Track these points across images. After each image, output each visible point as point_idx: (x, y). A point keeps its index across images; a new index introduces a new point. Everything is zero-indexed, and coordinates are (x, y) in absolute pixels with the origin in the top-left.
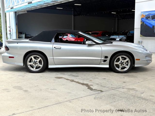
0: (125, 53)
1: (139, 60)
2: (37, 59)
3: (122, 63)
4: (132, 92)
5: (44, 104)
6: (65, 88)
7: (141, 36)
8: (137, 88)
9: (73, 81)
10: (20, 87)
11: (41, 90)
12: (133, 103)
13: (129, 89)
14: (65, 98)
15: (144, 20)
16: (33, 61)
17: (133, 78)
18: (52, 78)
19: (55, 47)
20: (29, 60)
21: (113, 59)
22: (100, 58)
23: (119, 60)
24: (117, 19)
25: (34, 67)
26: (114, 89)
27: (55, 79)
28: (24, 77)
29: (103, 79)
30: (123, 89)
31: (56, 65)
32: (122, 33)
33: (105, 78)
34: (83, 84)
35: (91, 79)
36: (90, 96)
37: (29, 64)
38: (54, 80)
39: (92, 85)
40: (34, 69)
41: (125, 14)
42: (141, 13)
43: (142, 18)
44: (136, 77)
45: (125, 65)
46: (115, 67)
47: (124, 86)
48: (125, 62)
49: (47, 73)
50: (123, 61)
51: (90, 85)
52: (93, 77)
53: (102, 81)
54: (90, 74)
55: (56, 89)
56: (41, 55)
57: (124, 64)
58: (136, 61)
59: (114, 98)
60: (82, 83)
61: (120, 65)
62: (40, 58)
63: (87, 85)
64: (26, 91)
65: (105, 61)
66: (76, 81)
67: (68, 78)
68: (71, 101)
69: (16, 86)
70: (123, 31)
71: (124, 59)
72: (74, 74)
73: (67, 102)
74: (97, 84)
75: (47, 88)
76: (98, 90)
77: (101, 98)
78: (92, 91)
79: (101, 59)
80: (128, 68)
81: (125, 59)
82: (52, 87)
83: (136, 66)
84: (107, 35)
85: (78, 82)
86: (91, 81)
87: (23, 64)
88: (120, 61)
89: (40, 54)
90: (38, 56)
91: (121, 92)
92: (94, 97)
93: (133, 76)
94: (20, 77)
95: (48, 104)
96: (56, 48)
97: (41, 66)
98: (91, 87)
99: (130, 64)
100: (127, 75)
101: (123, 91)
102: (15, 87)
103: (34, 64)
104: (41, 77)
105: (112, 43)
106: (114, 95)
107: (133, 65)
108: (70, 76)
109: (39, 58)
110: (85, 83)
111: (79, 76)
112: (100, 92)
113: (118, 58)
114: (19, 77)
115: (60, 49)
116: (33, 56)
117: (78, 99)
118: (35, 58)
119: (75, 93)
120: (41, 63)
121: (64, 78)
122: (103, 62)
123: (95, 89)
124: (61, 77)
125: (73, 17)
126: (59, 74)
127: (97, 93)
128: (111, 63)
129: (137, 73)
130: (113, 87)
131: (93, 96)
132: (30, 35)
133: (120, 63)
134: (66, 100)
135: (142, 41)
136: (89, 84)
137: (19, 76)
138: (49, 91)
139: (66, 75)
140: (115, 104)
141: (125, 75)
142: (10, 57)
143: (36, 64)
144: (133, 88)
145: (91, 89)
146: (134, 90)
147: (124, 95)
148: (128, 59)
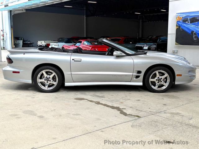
0: (163, 67)
1: (181, 75)
2: (50, 75)
3: (159, 80)
4: (177, 118)
5: (69, 134)
6: (91, 113)
7: (176, 44)
8: (183, 113)
9: (98, 103)
10: (32, 111)
11: (61, 115)
12: (181, 133)
13: (172, 113)
14: (95, 126)
15: (181, 24)
16: (45, 77)
17: (175, 99)
18: (71, 99)
19: (73, 60)
20: (39, 76)
21: (148, 75)
22: (132, 73)
23: (155, 75)
24: (141, 21)
25: (46, 85)
26: (154, 113)
27: (76, 101)
28: (34, 98)
29: (137, 100)
30: (166, 114)
31: (74, 82)
32: (148, 39)
33: (139, 99)
34: (113, 107)
35: (121, 101)
36: (125, 123)
37: (39, 80)
38: (74, 102)
39: (125, 109)
40: (46, 88)
41: (151, 15)
42: (177, 15)
43: (177, 21)
44: (178, 98)
45: (163, 83)
46: (151, 85)
47: (165, 109)
48: (163, 79)
49: (63, 93)
50: (160, 77)
51: (122, 109)
52: (124, 98)
53: (136, 103)
54: (119, 94)
55: (80, 115)
56: (55, 70)
57: (161, 82)
58: (177, 77)
59: (157, 126)
60: (111, 105)
61: (157, 82)
62: (54, 74)
63: (118, 109)
64: (41, 117)
65: (137, 77)
66: (103, 103)
67: (92, 100)
68: (102, 130)
69: (27, 111)
70: (150, 37)
71: (161, 74)
72: (99, 93)
73: (98, 131)
74: (131, 107)
75: (68, 112)
76: (134, 115)
77: (140, 126)
78: (126, 117)
79: (133, 75)
80: (166, 86)
81: (163, 74)
82: (73, 111)
83: (176, 83)
84: (131, 43)
85: (106, 104)
86: (122, 103)
87: (31, 81)
88: (157, 77)
89: (54, 68)
90: (50, 71)
91: (163, 118)
92: (131, 125)
93: (173, 97)
94: (29, 98)
95: (75, 135)
96: (75, 60)
97: (55, 83)
98: (124, 111)
99: (169, 81)
100: (166, 95)
101: (165, 116)
102: (25, 112)
103: (46, 81)
104: (56, 98)
105: (145, 54)
106: (155, 122)
107: (173, 82)
108: (93, 96)
109: (52, 73)
110: (115, 105)
111: (105, 97)
112: (137, 118)
113: (154, 73)
114: (27, 98)
115: (81, 61)
116: (45, 71)
117: (112, 127)
118: (47, 73)
119: (105, 120)
120: (55, 80)
121: (86, 99)
122: (135, 79)
123: (129, 115)
124: (82, 97)
125: (85, 18)
126: (79, 94)
127: (134, 119)
128: (145, 80)
129: (178, 92)
130: (152, 111)
131: (130, 123)
132: (29, 41)
133: (156, 80)
134: (96, 128)
135: (177, 51)
136: (120, 108)
137: (27, 96)
138: (72, 117)
139: (88, 95)
140: (159, 133)
141: (164, 95)
142: (14, 72)
143: (49, 82)
144: (177, 113)
145: (125, 114)
146: (180, 115)
147: (168, 122)
148: (166, 75)
